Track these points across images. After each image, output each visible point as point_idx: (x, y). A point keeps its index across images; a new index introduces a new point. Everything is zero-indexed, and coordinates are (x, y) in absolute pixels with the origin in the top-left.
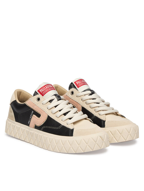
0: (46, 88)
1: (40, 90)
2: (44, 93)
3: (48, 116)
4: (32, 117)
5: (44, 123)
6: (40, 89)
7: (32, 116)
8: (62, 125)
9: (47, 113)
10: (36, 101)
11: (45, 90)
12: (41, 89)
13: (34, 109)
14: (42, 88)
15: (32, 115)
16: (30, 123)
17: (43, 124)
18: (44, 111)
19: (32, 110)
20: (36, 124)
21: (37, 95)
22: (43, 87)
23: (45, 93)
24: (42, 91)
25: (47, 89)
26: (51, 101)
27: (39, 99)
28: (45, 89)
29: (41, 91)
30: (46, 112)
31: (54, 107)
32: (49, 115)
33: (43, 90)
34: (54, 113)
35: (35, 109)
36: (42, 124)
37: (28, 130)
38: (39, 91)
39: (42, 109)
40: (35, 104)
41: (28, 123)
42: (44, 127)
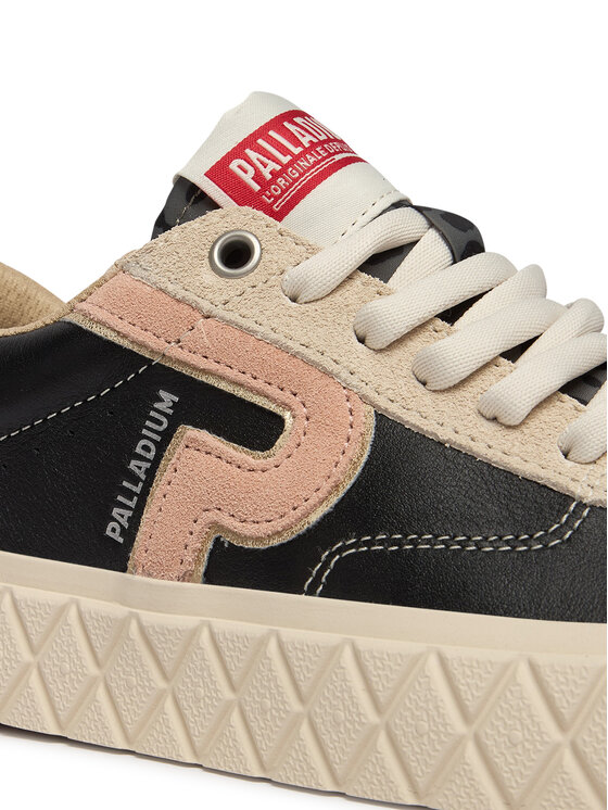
0: (297, 143)
1: (234, 166)
2: (288, 196)
3: (381, 418)
4: (156, 463)
5: (334, 500)
6: (238, 152)
7: (161, 447)
8: (581, 505)
9: (368, 391)
10: (209, 277)
11: (285, 159)
12: (249, 152)
13: (197, 360)
14: (250, 142)
15: (167, 436)
16: (130, 533)
17: (326, 517)
18: (331, 367)
19: (164, 376)
20: (227, 521)
21: (212, 215)
22: (262, 132)
23: (292, 192)
24: (258, 177)
25: (306, 151)
26: (382, 262)
27: (236, 254)
28: (285, 151)
29: (248, 178)
30: (354, 380)
31: (439, 322)
32: (395, 410)
33: (272, 166)
34: (456, 387)
35: (203, 364)
36: (314, 518)
37: (119, 611)
38: (219, 173)
39: (296, 347)
40: (206, 306)
41: (113, 532)
42: (350, 546)
